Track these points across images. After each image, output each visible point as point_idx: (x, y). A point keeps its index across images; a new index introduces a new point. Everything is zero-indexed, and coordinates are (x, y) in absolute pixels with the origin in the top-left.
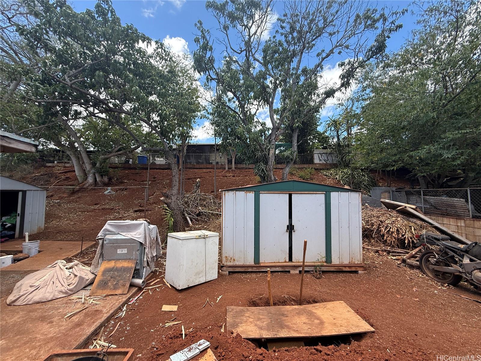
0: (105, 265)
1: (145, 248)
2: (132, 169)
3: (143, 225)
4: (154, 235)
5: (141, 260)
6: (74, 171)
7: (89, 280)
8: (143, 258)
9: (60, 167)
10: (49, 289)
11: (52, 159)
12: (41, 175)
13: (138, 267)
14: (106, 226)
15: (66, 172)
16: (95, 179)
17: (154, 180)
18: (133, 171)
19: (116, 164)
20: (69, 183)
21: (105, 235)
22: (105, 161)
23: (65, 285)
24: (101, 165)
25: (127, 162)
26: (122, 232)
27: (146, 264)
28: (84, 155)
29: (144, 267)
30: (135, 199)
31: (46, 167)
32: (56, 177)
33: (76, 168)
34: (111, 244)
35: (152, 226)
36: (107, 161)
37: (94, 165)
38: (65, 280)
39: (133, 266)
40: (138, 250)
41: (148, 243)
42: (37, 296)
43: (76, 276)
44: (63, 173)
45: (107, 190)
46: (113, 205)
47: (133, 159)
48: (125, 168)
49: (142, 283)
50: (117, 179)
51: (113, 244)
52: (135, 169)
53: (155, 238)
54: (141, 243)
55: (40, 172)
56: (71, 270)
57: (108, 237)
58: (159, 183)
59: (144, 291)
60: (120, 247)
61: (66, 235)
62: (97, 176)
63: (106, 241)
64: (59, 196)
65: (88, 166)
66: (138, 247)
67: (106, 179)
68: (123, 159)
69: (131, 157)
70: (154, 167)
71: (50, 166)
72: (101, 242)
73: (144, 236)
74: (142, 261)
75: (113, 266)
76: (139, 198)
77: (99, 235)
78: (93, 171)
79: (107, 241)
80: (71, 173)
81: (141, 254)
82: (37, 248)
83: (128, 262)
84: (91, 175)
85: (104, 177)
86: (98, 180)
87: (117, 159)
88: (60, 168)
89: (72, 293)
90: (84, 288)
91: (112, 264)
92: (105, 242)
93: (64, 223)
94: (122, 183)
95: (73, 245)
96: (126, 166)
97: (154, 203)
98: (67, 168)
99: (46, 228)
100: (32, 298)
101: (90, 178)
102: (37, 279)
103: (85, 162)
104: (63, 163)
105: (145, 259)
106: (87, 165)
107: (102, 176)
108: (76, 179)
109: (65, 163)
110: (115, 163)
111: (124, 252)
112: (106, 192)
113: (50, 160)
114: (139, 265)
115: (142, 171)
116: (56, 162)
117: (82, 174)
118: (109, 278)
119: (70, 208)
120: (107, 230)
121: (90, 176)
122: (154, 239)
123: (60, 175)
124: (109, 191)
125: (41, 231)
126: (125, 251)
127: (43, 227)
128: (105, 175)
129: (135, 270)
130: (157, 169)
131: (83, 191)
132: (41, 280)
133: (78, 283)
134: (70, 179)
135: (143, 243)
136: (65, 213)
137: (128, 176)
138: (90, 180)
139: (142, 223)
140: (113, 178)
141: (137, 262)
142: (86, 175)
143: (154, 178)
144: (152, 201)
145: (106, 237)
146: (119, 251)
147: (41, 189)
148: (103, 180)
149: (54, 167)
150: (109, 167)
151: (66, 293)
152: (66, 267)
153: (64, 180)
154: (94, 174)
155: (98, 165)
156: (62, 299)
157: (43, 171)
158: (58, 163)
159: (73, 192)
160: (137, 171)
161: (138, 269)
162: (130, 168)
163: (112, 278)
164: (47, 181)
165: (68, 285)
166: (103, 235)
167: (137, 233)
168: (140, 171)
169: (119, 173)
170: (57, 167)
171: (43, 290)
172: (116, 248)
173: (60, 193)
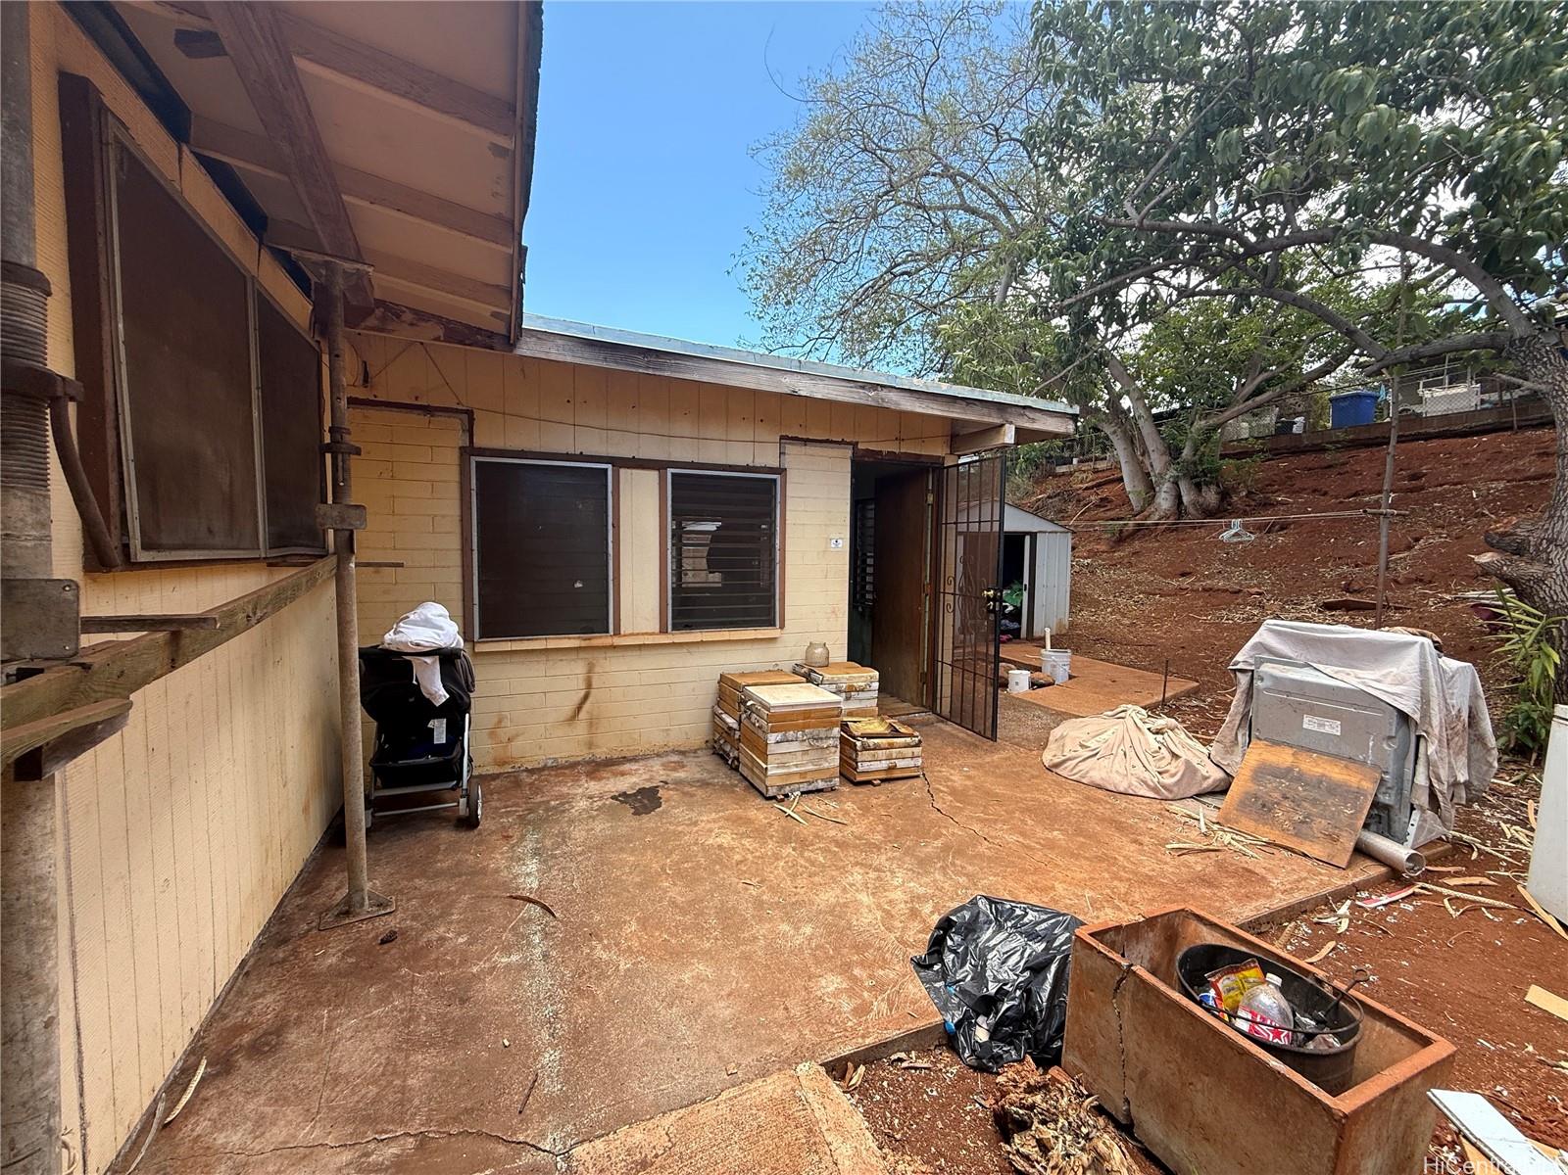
0: (1259, 754)
1: (1419, 738)
2: (1304, 452)
3: (1415, 651)
4: (1460, 701)
5: (1400, 777)
6: (1121, 479)
7: (1210, 781)
8: (1408, 771)
9: (1084, 471)
10: (1119, 764)
11: (1067, 454)
12: (1049, 497)
13: (1385, 799)
14: (1262, 636)
15: (1099, 485)
16: (1179, 497)
17: (1413, 485)
18: (1310, 459)
19: (1243, 443)
20: (1109, 513)
21: (1260, 662)
22: (1209, 438)
23: (1153, 769)
24: (1196, 450)
25: (1285, 428)
26: (1319, 662)
27: (1423, 799)
28: (1147, 428)
29: (1413, 808)
30: (1325, 564)
31: (1055, 476)
32: (1079, 501)
33: (1126, 473)
34: (1280, 692)
35: (1451, 664)
36: (1216, 436)
37: (1173, 452)
38: (1150, 758)
39: (1369, 787)
40: (1390, 738)
41: (1435, 722)
42: (1097, 771)
43: (1175, 756)
44: (1092, 487)
45: (1229, 526)
46: (1238, 578)
47: (1306, 414)
48: (1277, 453)
49: (1409, 859)
50: (1250, 493)
51: (1289, 694)
52: (1320, 449)
53: (1465, 715)
54: (1404, 717)
55: (1046, 489)
56: (1159, 737)
57: (1266, 668)
58: (1442, 498)
59: (1416, 889)
60: (1312, 711)
61: (1118, 651)
62: (1184, 487)
63: (1262, 679)
64: (1088, 548)
65: (1157, 461)
66: (1392, 725)
67: (1211, 496)
68: (1269, 419)
69: (1300, 409)
70: (1417, 430)
71: (1063, 474)
72: (1244, 680)
73: (1417, 689)
74: (1407, 785)
75: (1288, 764)
76: (1339, 560)
77: (1239, 657)
78: (1172, 473)
79: (1267, 683)
80: (1110, 486)
81: (1401, 758)
82: (1067, 668)
83: (1346, 767)
84: (1166, 486)
85: (1204, 488)
86: (1185, 499)
87: (1245, 425)
88: (1085, 475)
89: (1170, 796)
90: (1197, 795)
91: (1283, 758)
92: (1258, 684)
93: (1107, 618)
94: (1267, 505)
95: (1139, 677)
96: (1281, 444)
97: (1419, 580)
98: (1100, 475)
99: (1072, 625)
100: (1087, 772)
101: (1163, 495)
102: (1092, 734)
103: (1150, 449)
104: (1090, 460)
105: (1421, 779)
106: (1154, 456)
107: (1198, 487)
108: (1127, 502)
109: (1097, 459)
110: (1239, 441)
111: (1327, 730)
112: (1226, 535)
113: (1063, 457)
114: (1393, 792)
115: (1353, 453)
116: (1075, 461)
117: (1141, 488)
118: (1277, 795)
119: (1117, 581)
120: (1262, 647)
121: (1164, 488)
122: (1458, 716)
123: (1086, 494)
124: (1233, 531)
125: (1064, 632)
126: (1333, 728)
127: (1066, 620)
128: (1207, 484)
129: (1375, 804)
130: (1428, 437)
131: (1144, 536)
132: (1097, 738)
133: (1183, 776)
134: (1111, 501)
135: (1417, 717)
136: (1106, 592)
137: (1290, 478)
138: (1164, 501)
139: (1410, 644)
140: (1235, 490)
141: (1382, 780)
142: (1151, 488)
143: (1415, 477)
144: (1403, 572)
145: (1262, 669)
146: (1309, 723)
147: (1063, 530)
148: (1201, 500)
149: (1071, 474)
150: (1223, 457)
151: (1155, 789)
152: (1149, 726)
153: (1097, 506)
154: (1176, 483)
155: (1186, 453)
156: (1148, 800)
157: (1051, 487)
158: (1080, 462)
159: (1121, 539)
160: (1328, 457)
161: (1387, 808)
162: (1297, 450)
163: (1285, 798)
164: (1061, 511)
165: (1160, 773)
166: (1252, 661)
167: (1385, 676)
168: (1342, 457)
169: (1256, 470)
170: (1080, 474)
171: (1105, 762)
172: (1300, 710)
173: (1090, 542)
